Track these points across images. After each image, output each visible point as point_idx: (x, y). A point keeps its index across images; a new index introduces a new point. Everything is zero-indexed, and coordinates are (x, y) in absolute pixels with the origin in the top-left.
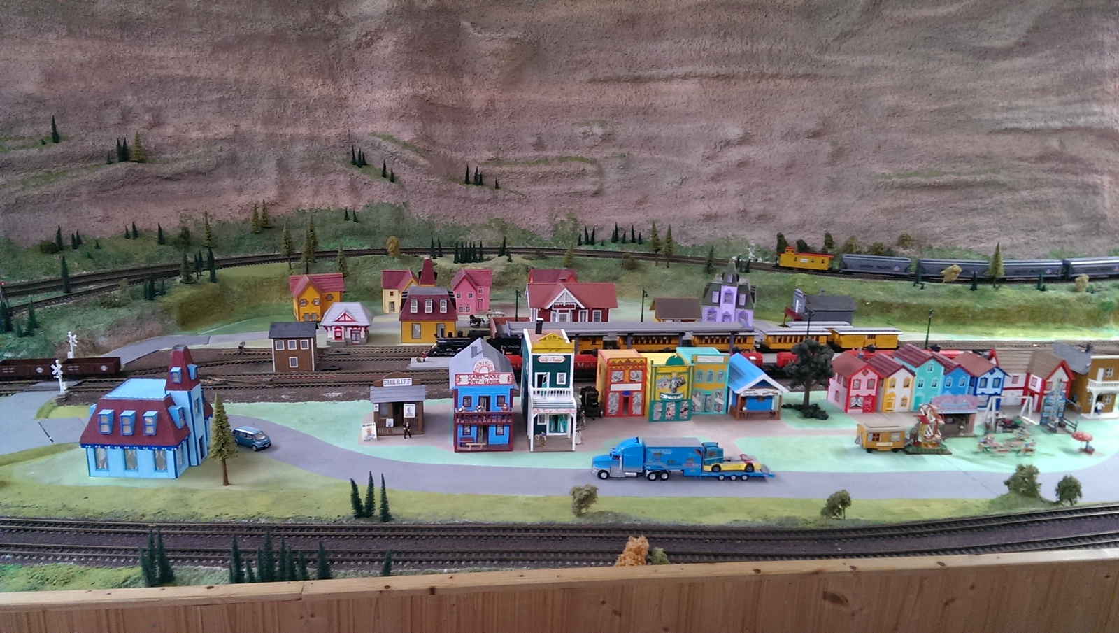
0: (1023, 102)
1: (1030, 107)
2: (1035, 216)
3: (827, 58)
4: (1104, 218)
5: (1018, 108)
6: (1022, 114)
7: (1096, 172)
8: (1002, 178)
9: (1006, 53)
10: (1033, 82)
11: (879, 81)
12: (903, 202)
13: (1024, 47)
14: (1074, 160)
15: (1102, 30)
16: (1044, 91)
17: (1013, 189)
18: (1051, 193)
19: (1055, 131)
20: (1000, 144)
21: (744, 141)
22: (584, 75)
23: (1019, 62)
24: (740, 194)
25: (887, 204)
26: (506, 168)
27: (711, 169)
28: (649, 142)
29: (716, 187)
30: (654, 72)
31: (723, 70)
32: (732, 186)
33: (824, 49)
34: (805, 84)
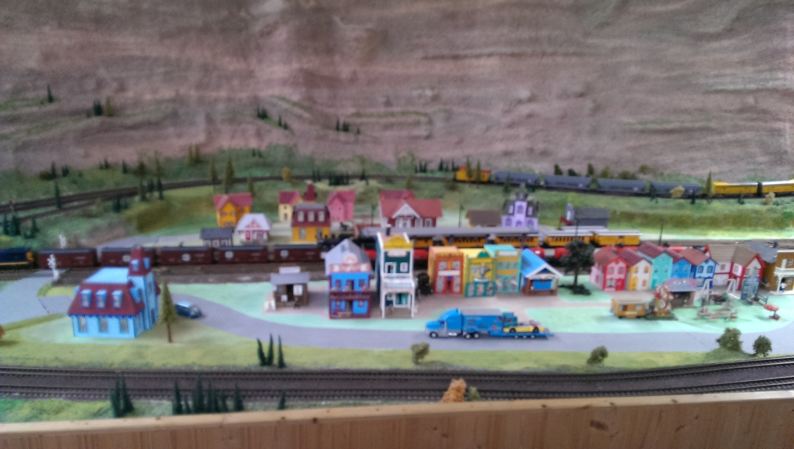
0: (728, 71)
1: (734, 75)
2: (737, 151)
3: (590, 41)
4: (786, 152)
5: (725, 75)
6: (728, 79)
7: (780, 120)
8: (713, 124)
9: (717, 37)
10: (736, 57)
11: (626, 57)
12: (643, 142)
13: (729, 32)
14: (765, 112)
15: (785, 19)
16: (743, 63)
17: (720, 132)
18: (748, 135)
19: (751, 92)
20: (712, 101)
21: (531, 99)
22: (419, 54)
23: (726, 43)
24: (529, 136)
25: (632, 143)
26: (365, 120)
27: (507, 120)
28: (464, 101)
29: (511, 132)
30: (468, 52)
31: (516, 50)
32: (523, 131)
33: (587, 34)
34: (574, 60)
